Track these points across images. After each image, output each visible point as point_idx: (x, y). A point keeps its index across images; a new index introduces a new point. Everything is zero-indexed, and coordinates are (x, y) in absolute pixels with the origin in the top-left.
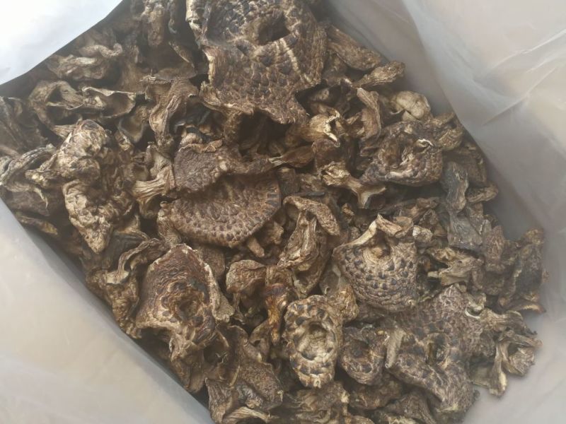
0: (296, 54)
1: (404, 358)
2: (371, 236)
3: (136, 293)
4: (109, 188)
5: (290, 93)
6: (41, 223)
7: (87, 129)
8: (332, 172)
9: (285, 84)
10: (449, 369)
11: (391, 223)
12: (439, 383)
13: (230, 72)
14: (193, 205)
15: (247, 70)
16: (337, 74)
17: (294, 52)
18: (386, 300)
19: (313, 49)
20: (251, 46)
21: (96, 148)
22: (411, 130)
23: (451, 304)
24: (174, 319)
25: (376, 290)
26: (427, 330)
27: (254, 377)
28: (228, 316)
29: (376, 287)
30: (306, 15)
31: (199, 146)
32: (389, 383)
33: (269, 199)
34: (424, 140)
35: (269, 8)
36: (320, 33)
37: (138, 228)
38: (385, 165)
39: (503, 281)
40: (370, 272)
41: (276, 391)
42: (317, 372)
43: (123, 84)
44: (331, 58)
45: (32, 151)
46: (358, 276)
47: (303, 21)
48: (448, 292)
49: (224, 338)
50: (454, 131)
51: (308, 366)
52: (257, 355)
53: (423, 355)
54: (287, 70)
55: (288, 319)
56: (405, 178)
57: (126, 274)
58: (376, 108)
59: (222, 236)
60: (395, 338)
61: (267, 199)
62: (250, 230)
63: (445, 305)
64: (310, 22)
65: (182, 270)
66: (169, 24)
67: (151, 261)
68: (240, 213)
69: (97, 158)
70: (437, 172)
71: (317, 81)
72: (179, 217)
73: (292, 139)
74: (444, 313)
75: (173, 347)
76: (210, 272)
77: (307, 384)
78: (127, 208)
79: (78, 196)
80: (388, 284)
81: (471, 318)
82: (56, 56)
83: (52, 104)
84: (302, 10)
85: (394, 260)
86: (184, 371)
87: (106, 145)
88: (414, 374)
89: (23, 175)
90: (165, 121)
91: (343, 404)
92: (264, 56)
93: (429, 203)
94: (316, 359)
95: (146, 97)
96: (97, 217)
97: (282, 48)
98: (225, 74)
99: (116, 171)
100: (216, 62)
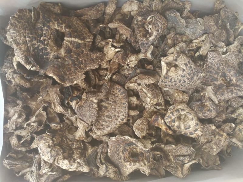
0: (75, 37)
1: (219, 94)
2: (166, 67)
3: (114, 168)
4: (69, 146)
5: (88, 52)
6: (62, 180)
7: (41, 141)
8: (130, 61)
9: (83, 51)
10: (237, 82)
11: (168, 57)
12: (239, 90)
13: (63, 71)
14: (99, 122)
15: (66, 63)
16: (95, 27)
17: (74, 37)
18: (193, 82)
19: (78, 28)
20: (59, 53)
21: (51, 143)
22: (140, 18)
23: (215, 59)
24: (134, 164)
25: (186, 82)
26: (216, 76)
27: (178, 152)
28: (150, 145)
29: (185, 82)
30: (63, 20)
31: (80, 103)
32: (220, 105)
33: (120, 93)
34: (149, 17)
35: (49, 33)
36: (75, 20)
37: (91, 148)
38: (145, 40)
39: (224, 31)
40: (178, 79)
41: (190, 149)
42: (196, 130)
43: (34, 109)
44: (87, 23)
45: (33, 165)
46: (175, 85)
47: (65, 23)
48: (209, 56)
49: (156, 152)
50: (155, 1)
51: (191, 131)
52: (172, 146)
53: (224, 86)
54: (78, 46)
55: (169, 124)
56: (156, 36)
57: (104, 166)
58: (122, 25)
59: (119, 122)
60: (209, 91)
61: (119, 93)
62: (126, 110)
63: (213, 61)
64: (67, 20)
65: (119, 145)
66: (25, 77)
67: (107, 153)
68: (117, 108)
69: (55, 145)
70: (165, 22)
71: (92, 37)
72: (100, 131)
73: (105, 64)
74: (216, 65)
75: (144, 172)
76: (129, 137)
77: (197, 137)
78: (81, 145)
79: (63, 162)
80: (188, 76)
81: (226, 56)
82: (5, 126)
83: (22, 142)
84: (60, 20)
85: (181, 66)
86: (154, 172)
87: (53, 137)
88: (228, 96)
89: (39, 175)
90: (60, 107)
91: (215, 130)
92: (66, 51)
93: (172, 35)
94: (191, 126)
95: (46, 105)
96: (76, 161)
97: (69, 41)
98: (62, 74)
99: (64, 139)
100: (54, 74)
